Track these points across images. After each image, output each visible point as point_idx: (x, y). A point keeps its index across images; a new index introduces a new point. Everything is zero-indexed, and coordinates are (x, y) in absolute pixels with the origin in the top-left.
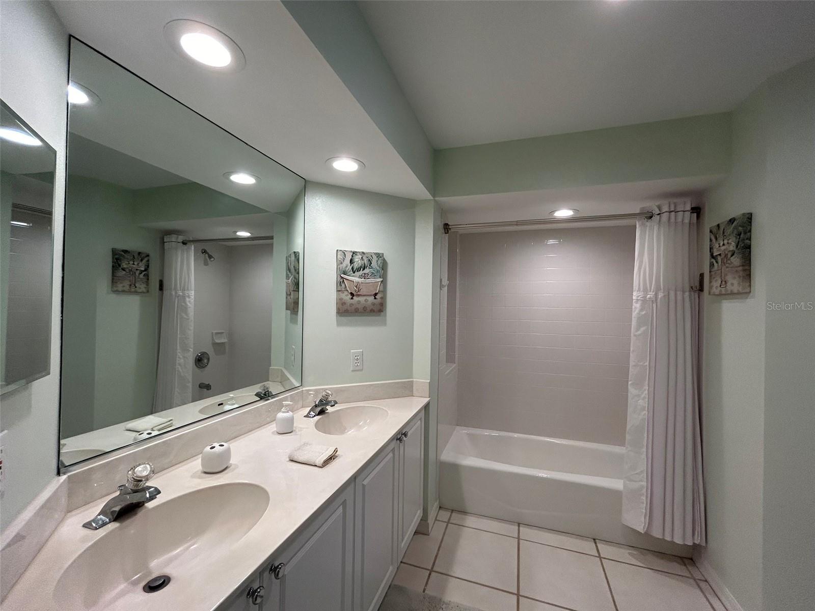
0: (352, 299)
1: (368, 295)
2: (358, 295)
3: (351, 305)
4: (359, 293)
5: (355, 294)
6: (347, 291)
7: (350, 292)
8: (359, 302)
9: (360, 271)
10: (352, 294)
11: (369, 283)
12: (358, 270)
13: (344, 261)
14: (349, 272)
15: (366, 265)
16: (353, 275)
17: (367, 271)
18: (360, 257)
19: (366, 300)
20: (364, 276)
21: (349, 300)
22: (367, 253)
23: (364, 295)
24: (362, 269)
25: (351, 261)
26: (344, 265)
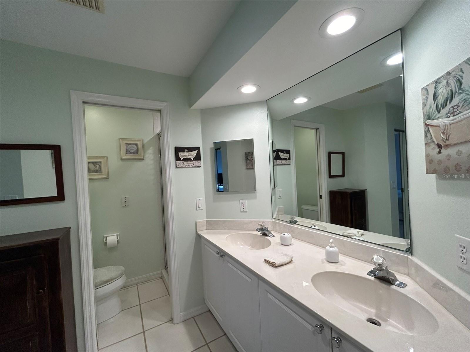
0: (439, 153)
1: (461, 143)
2: (447, 146)
3: (440, 162)
4: (448, 143)
5: (442, 144)
6: (434, 142)
7: (436, 143)
8: (449, 157)
9: (446, 105)
10: (439, 146)
11: (461, 121)
12: (444, 105)
13: (427, 100)
14: (434, 114)
15: (454, 91)
16: (439, 115)
17: (456, 100)
18: (445, 82)
19: (459, 153)
20: (453, 113)
21: (436, 155)
22: (453, 70)
23: (455, 145)
24: (448, 101)
25: (435, 97)
26: (428, 106)
